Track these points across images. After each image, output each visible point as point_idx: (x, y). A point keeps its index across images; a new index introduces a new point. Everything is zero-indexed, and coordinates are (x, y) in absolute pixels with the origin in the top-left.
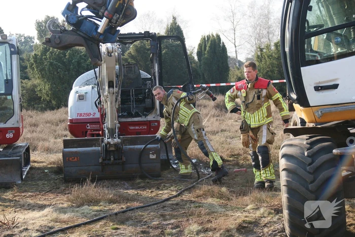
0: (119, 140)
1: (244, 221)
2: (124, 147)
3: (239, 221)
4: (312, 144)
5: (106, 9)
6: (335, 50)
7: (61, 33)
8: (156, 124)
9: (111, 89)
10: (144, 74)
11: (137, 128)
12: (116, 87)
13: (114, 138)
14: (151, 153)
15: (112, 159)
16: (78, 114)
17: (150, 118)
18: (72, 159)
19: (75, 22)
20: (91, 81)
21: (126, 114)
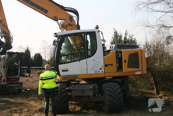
0: (6, 83)
1: (41, 108)
2: (7, 85)
3: (40, 108)
4: (61, 86)
5: (3, 45)
6: (68, 60)
9: (4, 68)
10: (16, 64)
11: (12, 79)
12: (6, 68)
15: (4, 89)
17: (17, 77)
21: (9, 75)
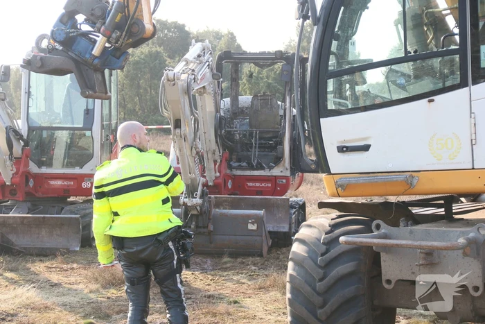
2: (213, 211)
5: (104, 23)
7: (49, 52)
8: (284, 181)
9: (178, 131)
11: (258, 185)
13: (194, 198)
14: (250, 221)
17: (276, 172)
19: (62, 40)
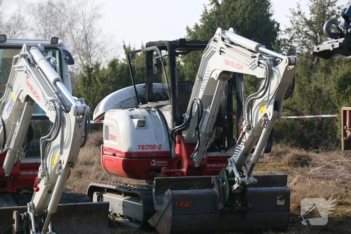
0: (256, 180)
14: (278, 197)
16: (139, 146)
18: (183, 204)
20: (126, 102)
